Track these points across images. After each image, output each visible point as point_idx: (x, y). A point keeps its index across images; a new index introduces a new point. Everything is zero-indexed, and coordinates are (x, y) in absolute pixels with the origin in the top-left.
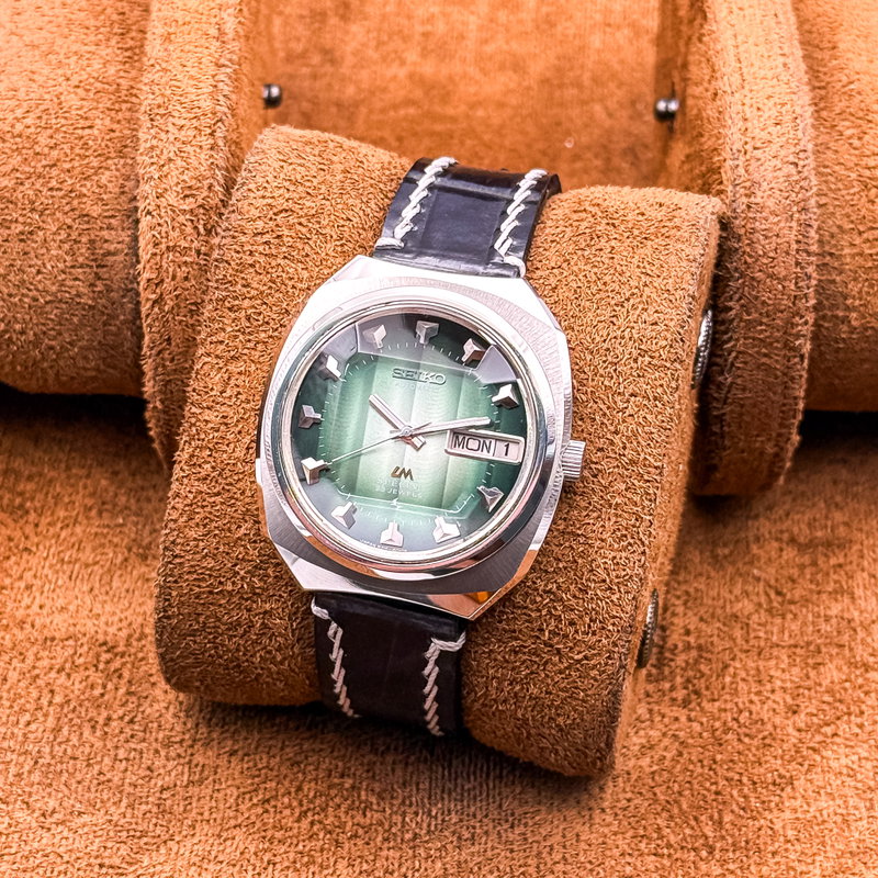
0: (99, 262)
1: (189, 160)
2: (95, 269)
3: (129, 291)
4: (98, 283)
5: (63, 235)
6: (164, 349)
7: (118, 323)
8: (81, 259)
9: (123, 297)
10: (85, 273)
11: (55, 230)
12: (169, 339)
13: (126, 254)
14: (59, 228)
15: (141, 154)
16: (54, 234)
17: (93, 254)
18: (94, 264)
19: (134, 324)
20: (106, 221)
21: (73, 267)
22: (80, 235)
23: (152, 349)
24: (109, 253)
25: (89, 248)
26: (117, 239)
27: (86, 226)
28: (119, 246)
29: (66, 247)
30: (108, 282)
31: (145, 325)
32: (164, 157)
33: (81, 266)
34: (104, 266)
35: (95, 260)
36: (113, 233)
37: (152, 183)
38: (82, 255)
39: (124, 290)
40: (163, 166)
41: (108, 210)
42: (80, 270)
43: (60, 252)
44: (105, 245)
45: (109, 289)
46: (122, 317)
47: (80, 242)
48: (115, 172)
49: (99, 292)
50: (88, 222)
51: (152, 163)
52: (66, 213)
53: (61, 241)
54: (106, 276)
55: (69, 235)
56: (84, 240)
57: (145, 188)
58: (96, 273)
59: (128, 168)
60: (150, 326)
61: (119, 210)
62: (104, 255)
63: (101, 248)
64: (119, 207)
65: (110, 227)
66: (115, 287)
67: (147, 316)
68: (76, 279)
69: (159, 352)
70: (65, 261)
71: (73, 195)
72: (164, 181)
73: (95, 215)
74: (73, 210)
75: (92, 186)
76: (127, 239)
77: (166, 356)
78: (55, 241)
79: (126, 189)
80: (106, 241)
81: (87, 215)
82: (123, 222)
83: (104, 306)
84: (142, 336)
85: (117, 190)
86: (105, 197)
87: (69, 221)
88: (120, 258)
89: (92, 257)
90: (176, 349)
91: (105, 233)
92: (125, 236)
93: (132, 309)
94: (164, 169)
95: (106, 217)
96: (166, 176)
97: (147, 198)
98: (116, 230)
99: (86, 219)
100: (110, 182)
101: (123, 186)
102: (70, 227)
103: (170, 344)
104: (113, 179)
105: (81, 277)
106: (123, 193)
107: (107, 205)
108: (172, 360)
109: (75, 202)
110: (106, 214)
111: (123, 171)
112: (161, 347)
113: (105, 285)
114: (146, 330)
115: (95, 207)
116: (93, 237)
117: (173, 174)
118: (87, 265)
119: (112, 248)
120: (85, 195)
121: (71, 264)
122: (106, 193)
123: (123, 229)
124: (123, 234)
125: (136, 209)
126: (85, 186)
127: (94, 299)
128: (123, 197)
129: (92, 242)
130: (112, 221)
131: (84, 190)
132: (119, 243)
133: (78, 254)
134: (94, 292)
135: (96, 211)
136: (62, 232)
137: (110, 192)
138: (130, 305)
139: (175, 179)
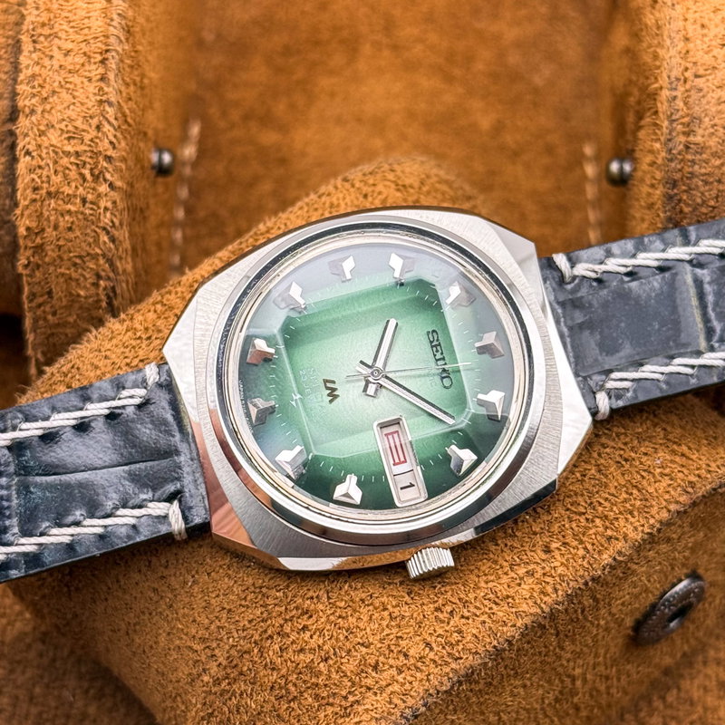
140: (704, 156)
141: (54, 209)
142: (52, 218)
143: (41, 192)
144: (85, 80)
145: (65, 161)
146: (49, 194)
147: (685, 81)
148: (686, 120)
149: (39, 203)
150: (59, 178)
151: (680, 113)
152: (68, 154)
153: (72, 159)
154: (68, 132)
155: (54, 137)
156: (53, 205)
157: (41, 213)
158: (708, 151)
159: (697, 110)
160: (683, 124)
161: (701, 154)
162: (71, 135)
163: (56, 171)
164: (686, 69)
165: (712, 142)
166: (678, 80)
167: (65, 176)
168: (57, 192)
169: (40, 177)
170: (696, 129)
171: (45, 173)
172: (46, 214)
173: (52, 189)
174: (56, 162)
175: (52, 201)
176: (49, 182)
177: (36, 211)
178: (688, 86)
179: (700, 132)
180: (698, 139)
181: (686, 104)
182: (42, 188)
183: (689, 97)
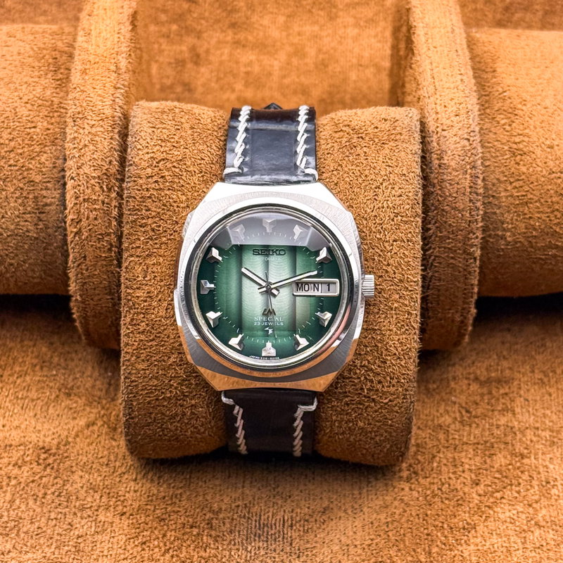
0: (41, 210)
1: (97, 146)
2: (38, 215)
3: (59, 228)
4: (40, 223)
5: (18, 194)
6: (82, 263)
7: (52, 248)
8: (29, 209)
9: (56, 231)
10: (31, 217)
11: (12, 190)
12: (85, 257)
13: (57, 205)
14: (16, 190)
15: (68, 142)
16: (12, 193)
17: (37, 205)
18: (37, 211)
19: (63, 248)
20: (44, 184)
21: (24, 213)
22: (28, 193)
23: (74, 263)
24: (46, 205)
25: (34, 202)
26: (52, 196)
27: (32, 188)
28: (53, 200)
29: (20, 201)
30: (46, 223)
31: (70, 248)
32: (82, 144)
33: (29, 213)
34: (43, 213)
35: (38, 209)
36: (49, 192)
37: (74, 160)
38: (30, 206)
39: (56, 227)
40: (81, 149)
41: (46, 178)
42: (29, 216)
43: (16, 204)
44: (44, 200)
45: (47, 227)
46: (55, 244)
47: (28, 198)
48: (50, 155)
49: (41, 229)
50: (33, 186)
51: (75, 148)
52: (20, 180)
53: (16, 197)
54: (45, 219)
55: (22, 194)
56: (31, 196)
57: (70, 163)
58: (38, 217)
59: (58, 152)
60: (73, 248)
61: (52, 178)
62: (43, 206)
63: (41, 202)
64: (52, 176)
65: (47, 189)
66: (50, 225)
67: (71, 242)
68: (26, 221)
69: (79, 265)
70: (19, 210)
71: (24, 169)
72: (82, 158)
73: (37, 181)
74: (24, 178)
75: (36, 163)
76: (58, 196)
77: (83, 267)
78: (13, 198)
79: (57, 165)
80: (45, 197)
81: (32, 181)
82: (55, 185)
83: (43, 238)
84: (68, 256)
85: (51, 165)
86: (44, 170)
87: (21, 185)
88: (53, 207)
89: (36, 207)
90: (89, 263)
91: (44, 193)
92: (56, 194)
93: (61, 239)
94: (82, 151)
95: (44, 182)
96: (83, 156)
97: (71, 169)
98: (51, 190)
99: (32, 183)
100: (47, 160)
101: (54, 163)
102: (22, 189)
103: (85, 260)
104: (49, 159)
105: (29, 220)
106: (54, 167)
107: (45, 175)
108: (87, 270)
109: (26, 173)
110: (44, 180)
111: (55, 154)
112: (80, 261)
113: (44, 224)
114: (71, 251)
115: (38, 176)
116: (36, 194)
117: (88, 154)
118: (33, 212)
119: (48, 201)
120: (31, 169)
121: (24, 211)
122: (44, 167)
123: (55, 190)
124: (55, 192)
125: (64, 177)
126: (31, 163)
127: (37, 233)
128: (55, 170)
129: (36, 198)
130: (48, 184)
131: (31, 166)
132: (52, 198)
133: (27, 205)
134: (37, 229)
135: (38, 178)
136: (17, 192)
137: (47, 167)
138: (60, 237)
139: (89, 158)
140: (449, 170)
141: (87, 208)
142: (86, 213)
143: (80, 199)
144: (103, 139)
145: (93, 182)
146: (84, 199)
147: (437, 133)
148: (439, 152)
149: (79, 205)
150: (89, 191)
151: (435, 149)
152: (94, 178)
153: (96, 180)
154: (94, 166)
155: (86, 169)
156: (86, 205)
157: (80, 211)
158: (451, 168)
159: (444, 147)
160: (437, 154)
161: (447, 169)
162: (96, 168)
163: (87, 187)
164: (438, 127)
165: (453, 164)
166: (433, 132)
167: (93, 190)
168: (88, 199)
169: (79, 191)
170: (444, 156)
171: (82, 188)
172: (82, 211)
173: (86, 197)
174: (88, 182)
175: (86, 204)
176: (84, 193)
177: (77, 210)
178: (439, 135)
179: (446, 158)
180: (445, 162)
181: (438, 144)
182: (80, 197)
183: (439, 140)
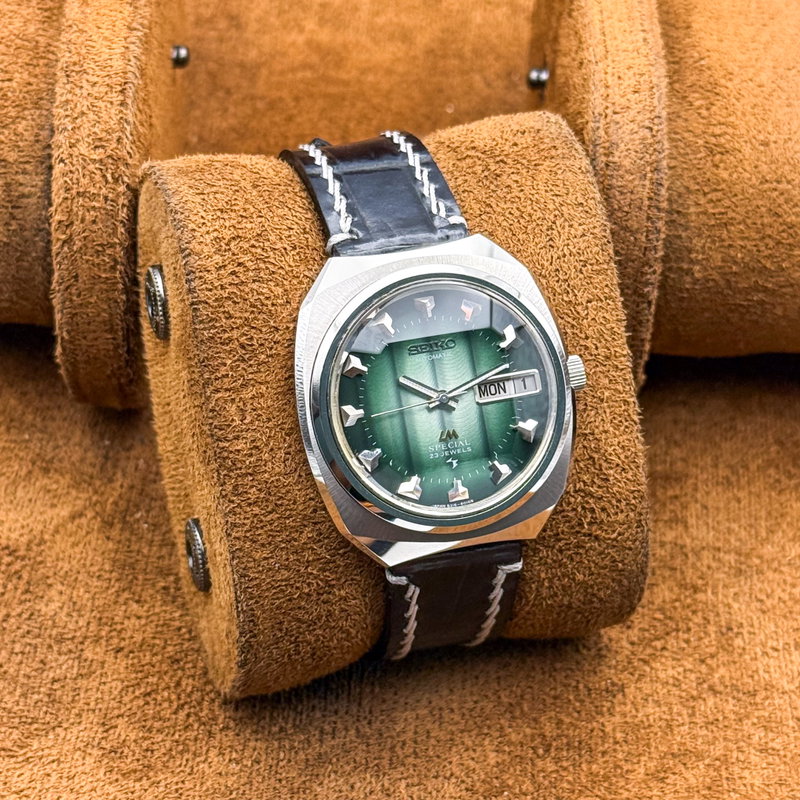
0: (15, 203)
1: (100, 114)
2: (10, 210)
3: (40, 230)
4: (13, 222)
6: (71, 285)
7: (30, 259)
9: (35, 235)
10: (1, 212)
12: (77, 276)
13: (39, 197)
15: (57, 107)
17: (9, 196)
18: (9, 205)
19: (45, 261)
20: (21, 166)
23: (60, 284)
24: (23, 196)
25: (5, 191)
26: (31, 183)
27: (3, 170)
28: (33, 190)
30: (22, 222)
32: (78, 110)
34: (18, 207)
35: (10, 201)
36: (28, 177)
37: (66, 134)
39: (35, 230)
40: (76, 118)
41: (23, 156)
44: (20, 188)
45: (22, 228)
46: (34, 254)
48: (31, 122)
49: (14, 231)
50: (5, 167)
51: (67, 116)
54: (21, 216)
56: (1, 182)
57: (59, 138)
58: (11, 214)
59: (43, 118)
61: (34, 157)
62: (19, 197)
63: (16, 191)
64: (33, 154)
65: (25, 172)
66: (28, 226)
69: (67, 288)
72: (77, 131)
73: (11, 160)
75: (9, 134)
76: (40, 183)
77: (74, 291)
79: (41, 138)
80: (21, 184)
81: (4, 160)
82: (37, 167)
83: (17, 243)
84: (52, 272)
85: (32, 138)
86: (21, 144)
88: (33, 200)
89: (8, 199)
90: (83, 285)
91: (20, 178)
92: (38, 180)
93: (43, 247)
94: (78, 121)
95: (21, 163)
96: (79, 127)
97: (60, 147)
98: (30, 174)
99: (3, 163)
100: (26, 130)
101: (37, 135)
104: (29, 128)
106: (37, 141)
107: (22, 151)
110: (21, 160)
111: (38, 121)
112: (69, 282)
113: (19, 225)
114: (55, 268)
115: (12, 153)
116: (9, 180)
117: (84, 127)
118: (3, 206)
119: (26, 190)
120: (3, 142)
122: (21, 140)
123: (37, 174)
124: (37, 178)
125: (50, 156)
126: (3, 132)
127: (8, 237)
128: (38, 146)
129: (8, 185)
130: (27, 166)
131: (2, 137)
132: (33, 186)
134: (9, 230)
135: (12, 157)
137: (26, 140)
138: (41, 244)
139: (86, 131)
167: (91, 179)
